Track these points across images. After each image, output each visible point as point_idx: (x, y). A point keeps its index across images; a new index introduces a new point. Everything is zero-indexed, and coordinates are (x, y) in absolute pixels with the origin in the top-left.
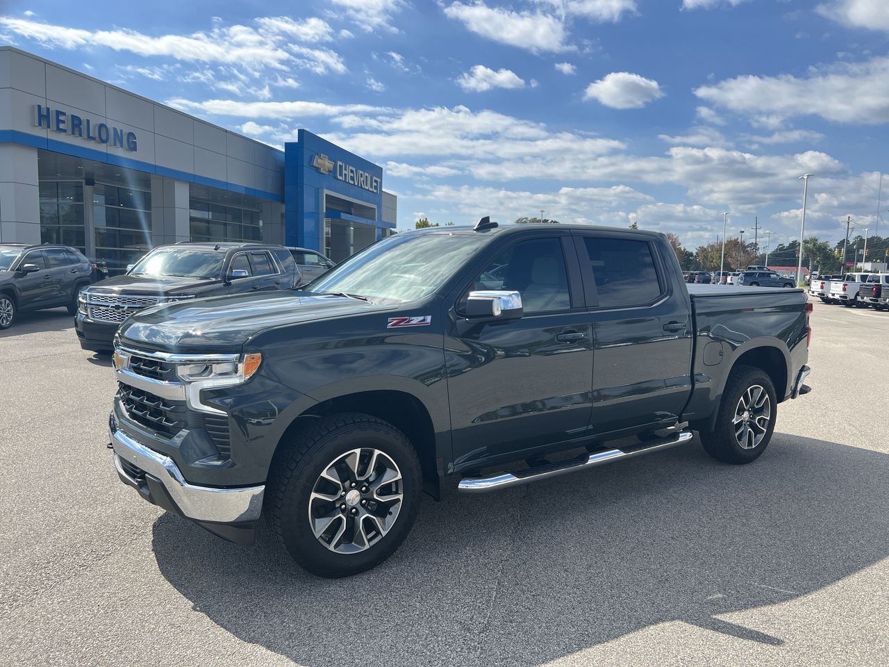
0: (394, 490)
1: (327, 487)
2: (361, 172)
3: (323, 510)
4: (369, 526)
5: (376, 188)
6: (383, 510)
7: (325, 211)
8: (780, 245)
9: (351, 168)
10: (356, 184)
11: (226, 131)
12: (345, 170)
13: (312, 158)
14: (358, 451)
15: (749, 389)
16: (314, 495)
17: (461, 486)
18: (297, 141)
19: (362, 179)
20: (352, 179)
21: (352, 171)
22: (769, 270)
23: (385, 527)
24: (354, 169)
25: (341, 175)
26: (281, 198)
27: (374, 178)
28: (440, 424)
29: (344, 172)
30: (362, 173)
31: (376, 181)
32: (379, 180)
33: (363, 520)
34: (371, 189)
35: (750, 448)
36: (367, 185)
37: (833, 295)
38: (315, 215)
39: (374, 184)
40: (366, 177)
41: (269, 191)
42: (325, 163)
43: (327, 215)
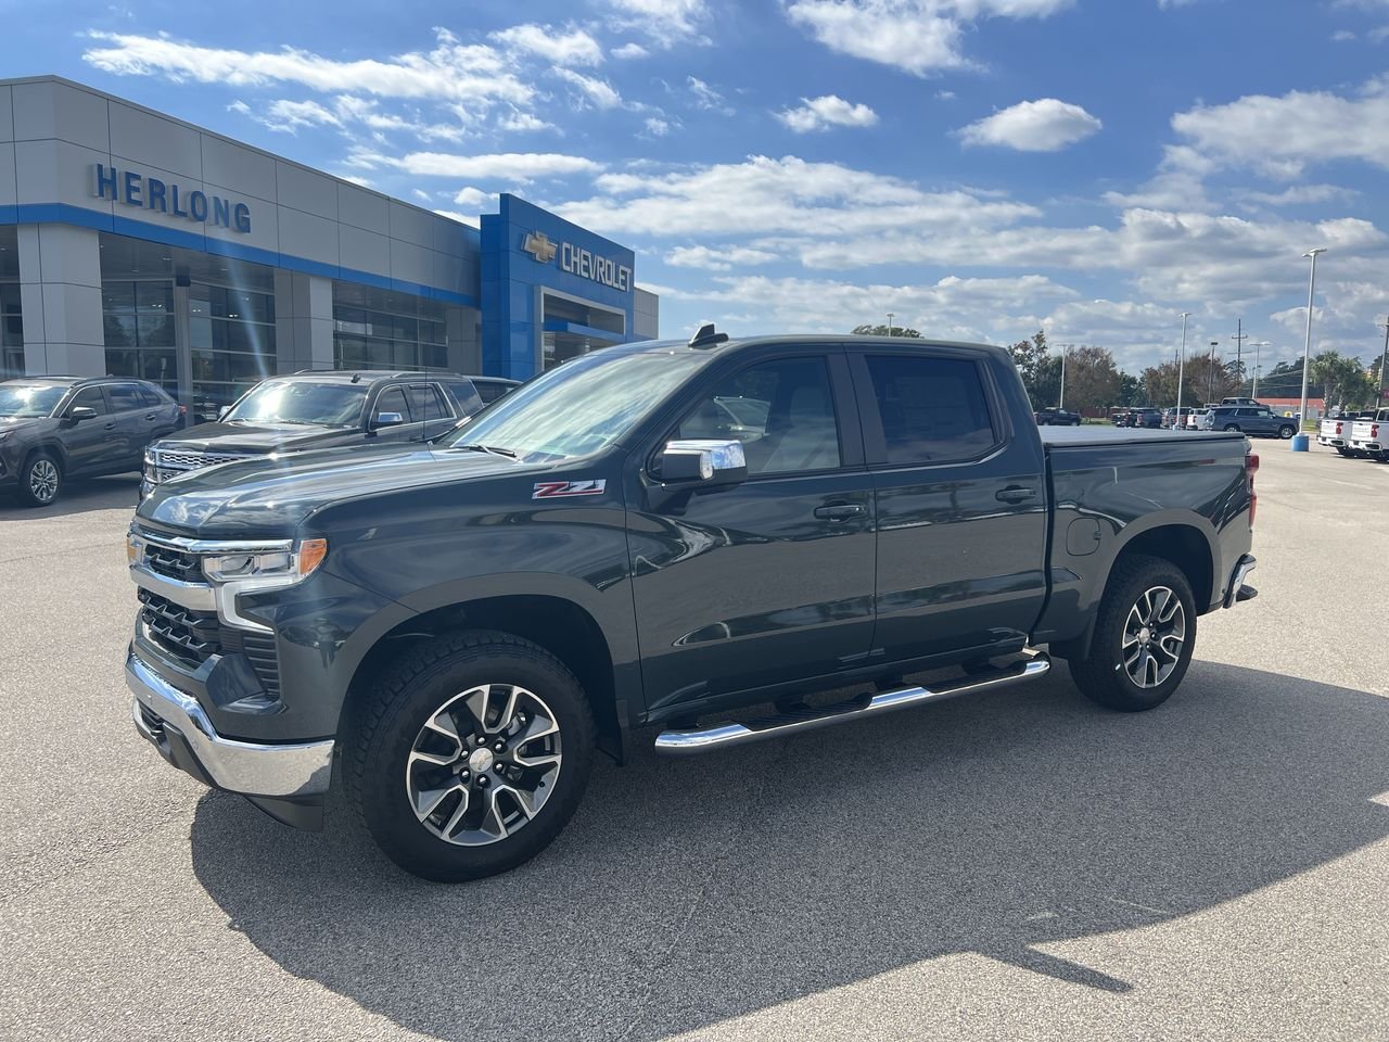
0: (548, 748)
1: (436, 744)
2: (600, 259)
3: (429, 778)
4: (508, 805)
5: (624, 283)
6: (530, 780)
7: (543, 321)
8: (1280, 364)
9: (584, 252)
10: (593, 277)
11: (389, 199)
12: (576, 255)
13: (522, 239)
14: (486, 689)
15: (1147, 594)
16: (414, 756)
17: (660, 742)
18: (498, 213)
19: (602, 269)
20: (586, 269)
21: (586, 258)
22: (1258, 404)
23: (532, 806)
24: (589, 254)
25: (568, 264)
26: (476, 302)
27: (622, 268)
28: (622, 651)
29: (573, 259)
30: (602, 260)
31: (624, 273)
32: (629, 271)
33: (498, 794)
34: (616, 285)
35: (1149, 686)
36: (609, 279)
37: (1356, 443)
38: (528, 327)
39: (622, 277)
40: (609, 266)
41: (457, 291)
42: (542, 246)
43: (547, 327)
